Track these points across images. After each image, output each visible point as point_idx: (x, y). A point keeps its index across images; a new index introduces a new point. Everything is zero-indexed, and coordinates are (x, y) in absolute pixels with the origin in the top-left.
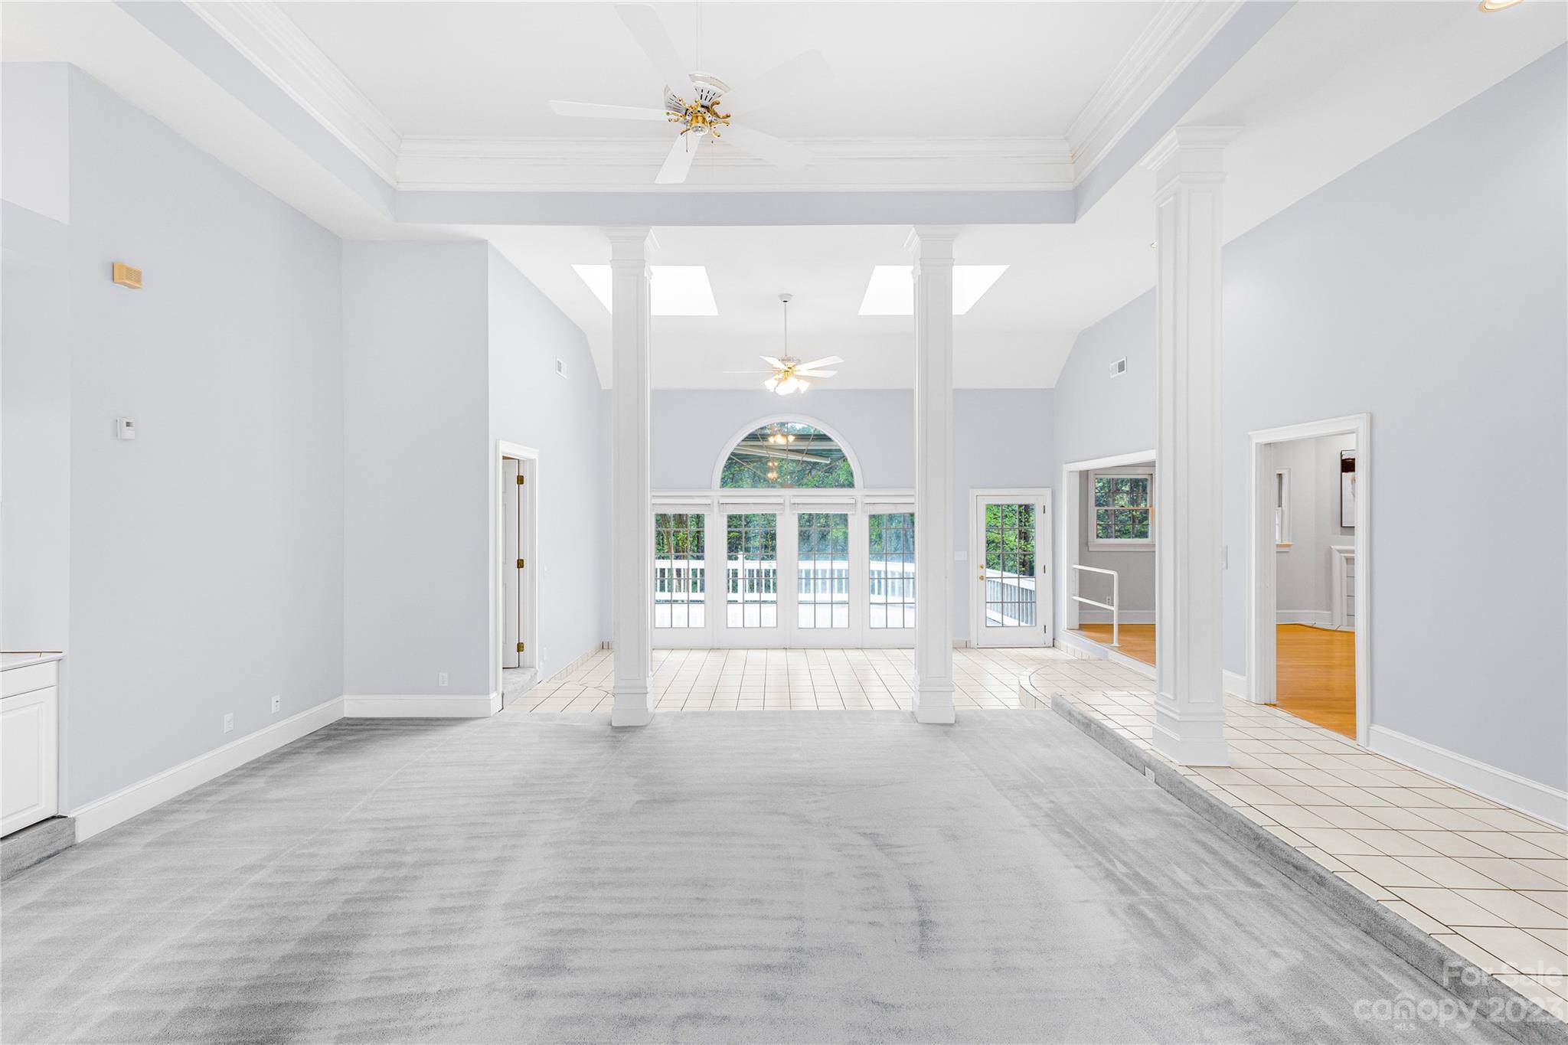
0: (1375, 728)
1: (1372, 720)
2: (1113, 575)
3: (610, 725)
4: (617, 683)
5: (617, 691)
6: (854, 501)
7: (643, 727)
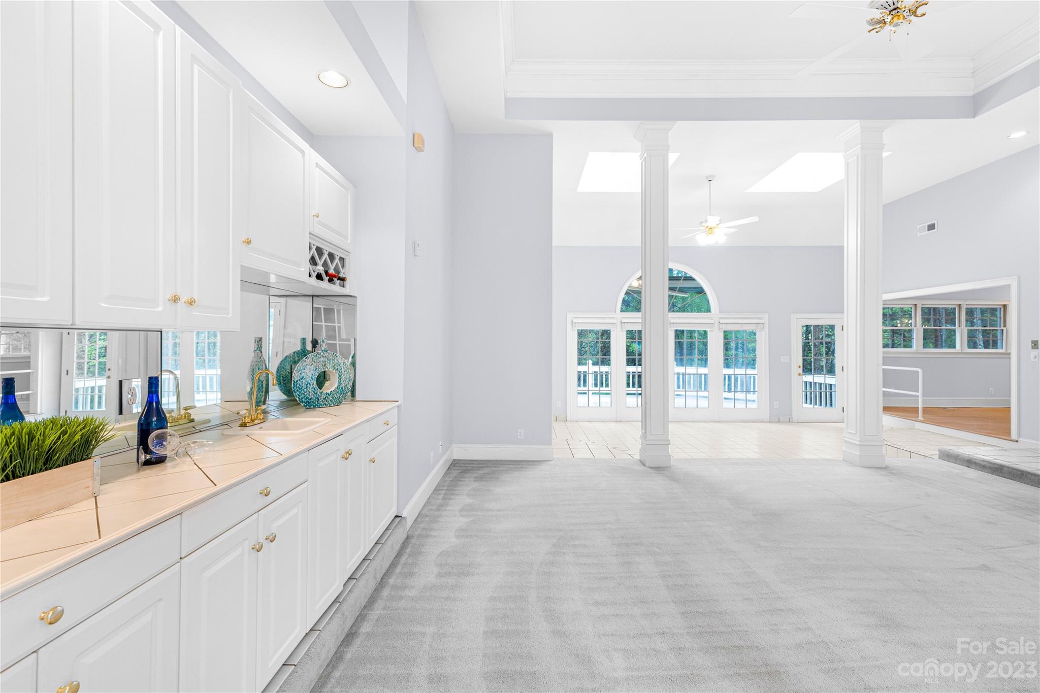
2: (918, 372)
3: (645, 466)
4: (646, 437)
5: (648, 443)
6: (712, 322)
7: (669, 467)
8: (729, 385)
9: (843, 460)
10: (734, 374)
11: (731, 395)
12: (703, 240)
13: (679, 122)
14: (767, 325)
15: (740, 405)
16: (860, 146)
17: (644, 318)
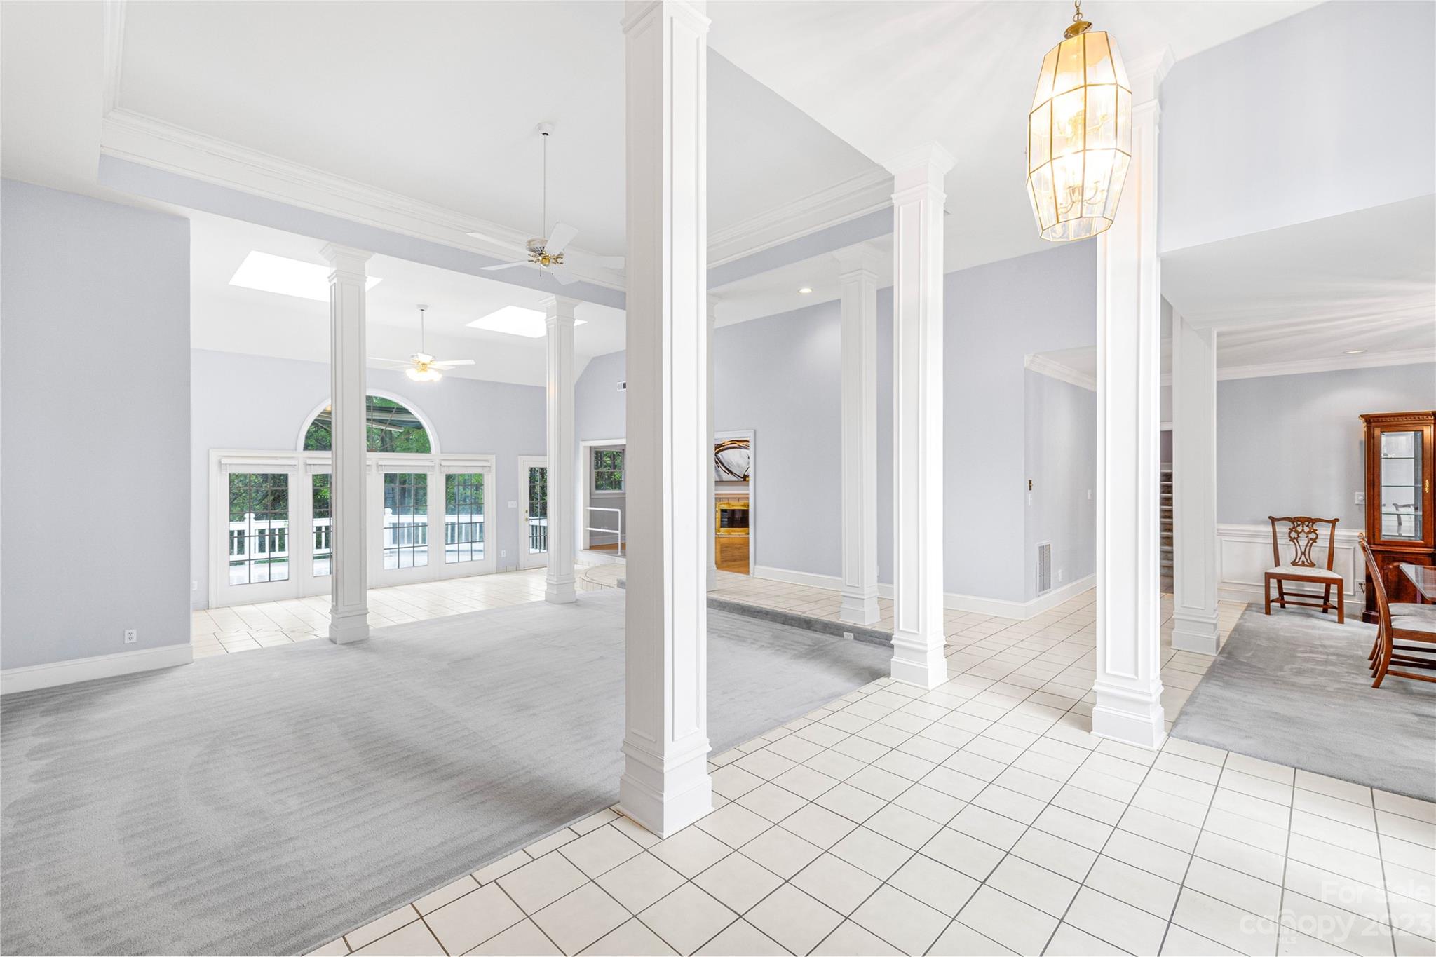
0: (757, 567)
1: (755, 563)
2: (618, 512)
3: (336, 644)
4: (337, 610)
5: (340, 616)
6: (432, 464)
7: (366, 639)
8: (453, 536)
9: (546, 600)
10: (459, 524)
11: (454, 547)
12: (414, 375)
13: (377, 256)
14: (494, 468)
15: (465, 557)
16: (555, 317)
17: (335, 459)
